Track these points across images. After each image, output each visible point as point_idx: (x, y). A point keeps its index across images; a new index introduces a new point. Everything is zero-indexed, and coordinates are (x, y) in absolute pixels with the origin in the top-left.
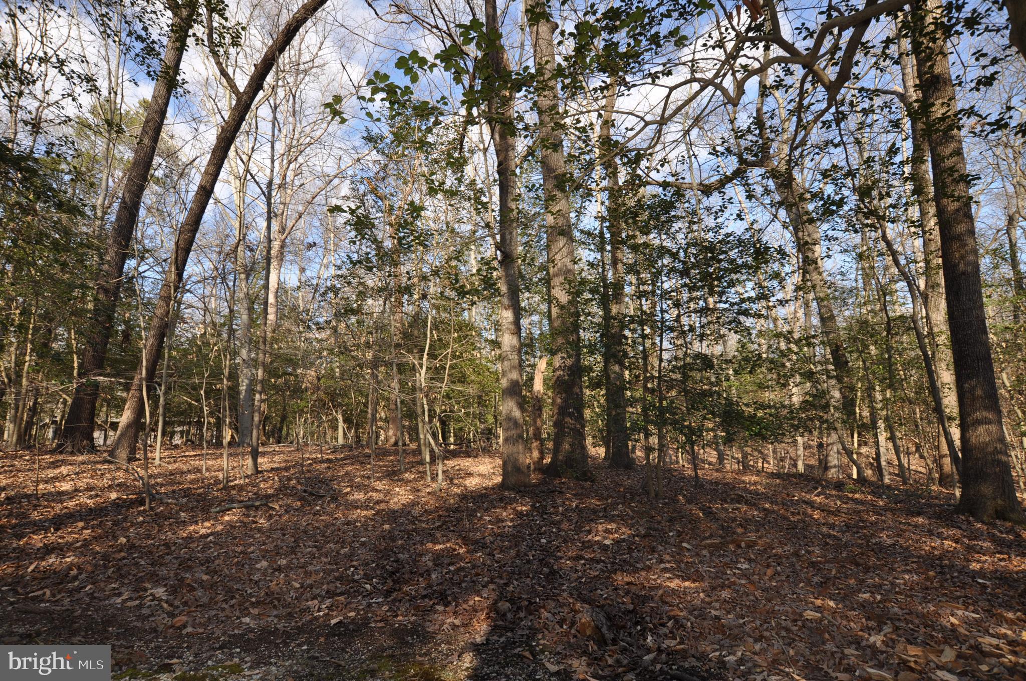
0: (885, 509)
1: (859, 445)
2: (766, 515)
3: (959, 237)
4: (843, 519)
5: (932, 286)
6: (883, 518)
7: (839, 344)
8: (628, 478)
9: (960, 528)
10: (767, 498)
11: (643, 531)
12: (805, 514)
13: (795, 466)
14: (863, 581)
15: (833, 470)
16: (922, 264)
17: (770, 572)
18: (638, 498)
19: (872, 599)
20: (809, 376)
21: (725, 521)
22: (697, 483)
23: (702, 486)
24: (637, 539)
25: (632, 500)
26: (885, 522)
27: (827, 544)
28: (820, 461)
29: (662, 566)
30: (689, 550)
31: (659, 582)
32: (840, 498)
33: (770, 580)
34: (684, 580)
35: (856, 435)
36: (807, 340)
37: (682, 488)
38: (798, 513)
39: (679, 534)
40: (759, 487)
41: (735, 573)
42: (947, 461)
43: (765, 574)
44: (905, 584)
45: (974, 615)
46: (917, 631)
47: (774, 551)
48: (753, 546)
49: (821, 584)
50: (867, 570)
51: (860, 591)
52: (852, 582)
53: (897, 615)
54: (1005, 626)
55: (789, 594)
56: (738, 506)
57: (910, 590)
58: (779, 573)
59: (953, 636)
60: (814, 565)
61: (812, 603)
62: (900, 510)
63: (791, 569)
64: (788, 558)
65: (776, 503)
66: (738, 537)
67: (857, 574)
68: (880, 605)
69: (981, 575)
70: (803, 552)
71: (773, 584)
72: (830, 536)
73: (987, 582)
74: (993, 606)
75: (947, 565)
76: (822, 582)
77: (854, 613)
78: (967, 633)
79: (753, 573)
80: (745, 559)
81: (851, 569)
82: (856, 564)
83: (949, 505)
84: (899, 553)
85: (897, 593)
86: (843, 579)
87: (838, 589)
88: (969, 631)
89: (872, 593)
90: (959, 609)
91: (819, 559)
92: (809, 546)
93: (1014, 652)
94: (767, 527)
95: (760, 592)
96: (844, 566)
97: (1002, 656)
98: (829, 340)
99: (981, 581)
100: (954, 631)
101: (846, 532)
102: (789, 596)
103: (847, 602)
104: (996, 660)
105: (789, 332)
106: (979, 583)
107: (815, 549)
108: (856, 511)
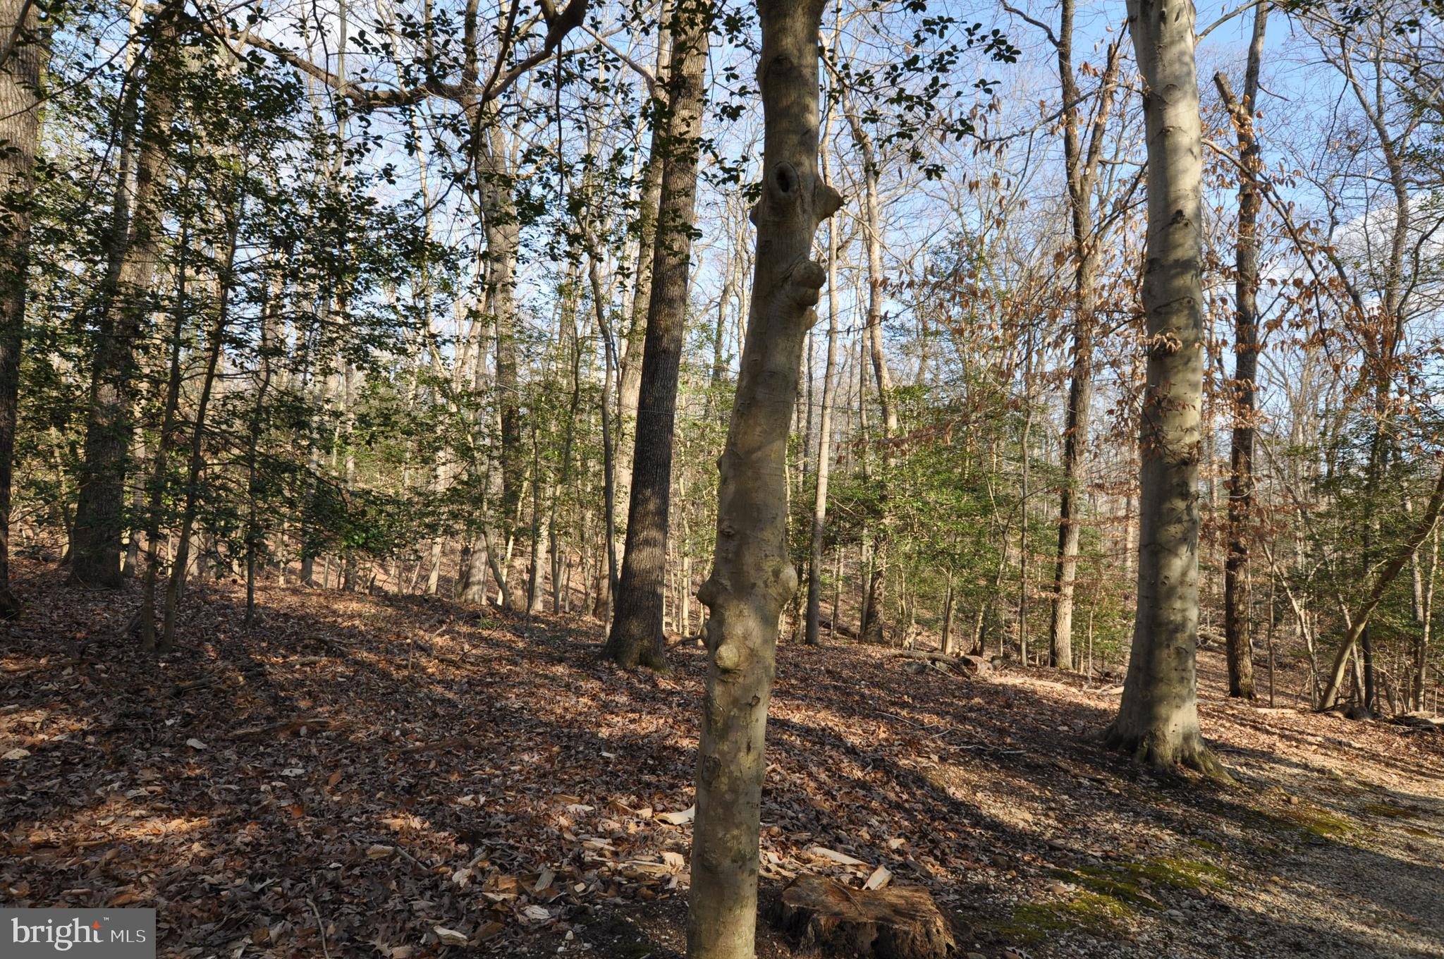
0: (522, 654)
1: (514, 555)
2: (356, 672)
3: (671, 302)
4: (465, 673)
5: (632, 354)
6: (518, 669)
7: (514, 408)
8: (106, 609)
9: (600, 679)
10: (365, 641)
11: (107, 722)
12: (415, 666)
13: (426, 578)
14: (470, 773)
15: (475, 588)
16: (627, 323)
17: (335, 778)
18: (114, 652)
19: (473, 804)
20: (465, 452)
21: (283, 689)
22: (248, 617)
23: (259, 621)
24: (91, 739)
25: (100, 657)
26: (518, 674)
27: (436, 715)
28: (462, 574)
29: (132, 793)
30: (198, 751)
31: (112, 831)
32: (470, 637)
33: (333, 793)
34: (171, 816)
35: (511, 543)
36: (470, 398)
37: (217, 628)
38: (406, 667)
39: (188, 720)
40: (357, 622)
41: (274, 788)
42: (605, 583)
43: (327, 783)
44: (520, 772)
45: (588, 808)
46: (517, 848)
47: (352, 738)
48: (319, 732)
49: (410, 789)
50: (479, 754)
51: (460, 793)
52: (454, 778)
53: (498, 826)
54: (616, 817)
55: (356, 815)
56: (312, 658)
57: (525, 781)
58: (349, 778)
59: (558, 846)
60: (407, 756)
61: (387, 827)
62: (540, 656)
63: (370, 769)
64: (369, 750)
65: (376, 650)
66: (299, 716)
67: (464, 763)
68: (482, 813)
69: (608, 744)
70: (398, 733)
71: (336, 798)
72: (443, 701)
73: (612, 756)
74: (609, 791)
75: (575, 735)
76: (411, 786)
77: (443, 834)
78: (573, 838)
79: (307, 784)
80: (300, 758)
81: (458, 756)
82: (467, 746)
83: (596, 646)
84: (525, 722)
85: (507, 788)
86: (443, 775)
87: (432, 793)
88: (577, 835)
89: (476, 793)
90: (572, 802)
91: (418, 743)
92: (409, 722)
93: (616, 854)
94: (352, 694)
95: (309, 819)
96: (449, 752)
97: (603, 864)
98: (502, 400)
99: (605, 754)
100: (560, 838)
101: (466, 692)
102: (354, 819)
103: (439, 816)
104: (595, 872)
105: (447, 381)
106: (602, 757)
107: (418, 725)
108: (486, 660)
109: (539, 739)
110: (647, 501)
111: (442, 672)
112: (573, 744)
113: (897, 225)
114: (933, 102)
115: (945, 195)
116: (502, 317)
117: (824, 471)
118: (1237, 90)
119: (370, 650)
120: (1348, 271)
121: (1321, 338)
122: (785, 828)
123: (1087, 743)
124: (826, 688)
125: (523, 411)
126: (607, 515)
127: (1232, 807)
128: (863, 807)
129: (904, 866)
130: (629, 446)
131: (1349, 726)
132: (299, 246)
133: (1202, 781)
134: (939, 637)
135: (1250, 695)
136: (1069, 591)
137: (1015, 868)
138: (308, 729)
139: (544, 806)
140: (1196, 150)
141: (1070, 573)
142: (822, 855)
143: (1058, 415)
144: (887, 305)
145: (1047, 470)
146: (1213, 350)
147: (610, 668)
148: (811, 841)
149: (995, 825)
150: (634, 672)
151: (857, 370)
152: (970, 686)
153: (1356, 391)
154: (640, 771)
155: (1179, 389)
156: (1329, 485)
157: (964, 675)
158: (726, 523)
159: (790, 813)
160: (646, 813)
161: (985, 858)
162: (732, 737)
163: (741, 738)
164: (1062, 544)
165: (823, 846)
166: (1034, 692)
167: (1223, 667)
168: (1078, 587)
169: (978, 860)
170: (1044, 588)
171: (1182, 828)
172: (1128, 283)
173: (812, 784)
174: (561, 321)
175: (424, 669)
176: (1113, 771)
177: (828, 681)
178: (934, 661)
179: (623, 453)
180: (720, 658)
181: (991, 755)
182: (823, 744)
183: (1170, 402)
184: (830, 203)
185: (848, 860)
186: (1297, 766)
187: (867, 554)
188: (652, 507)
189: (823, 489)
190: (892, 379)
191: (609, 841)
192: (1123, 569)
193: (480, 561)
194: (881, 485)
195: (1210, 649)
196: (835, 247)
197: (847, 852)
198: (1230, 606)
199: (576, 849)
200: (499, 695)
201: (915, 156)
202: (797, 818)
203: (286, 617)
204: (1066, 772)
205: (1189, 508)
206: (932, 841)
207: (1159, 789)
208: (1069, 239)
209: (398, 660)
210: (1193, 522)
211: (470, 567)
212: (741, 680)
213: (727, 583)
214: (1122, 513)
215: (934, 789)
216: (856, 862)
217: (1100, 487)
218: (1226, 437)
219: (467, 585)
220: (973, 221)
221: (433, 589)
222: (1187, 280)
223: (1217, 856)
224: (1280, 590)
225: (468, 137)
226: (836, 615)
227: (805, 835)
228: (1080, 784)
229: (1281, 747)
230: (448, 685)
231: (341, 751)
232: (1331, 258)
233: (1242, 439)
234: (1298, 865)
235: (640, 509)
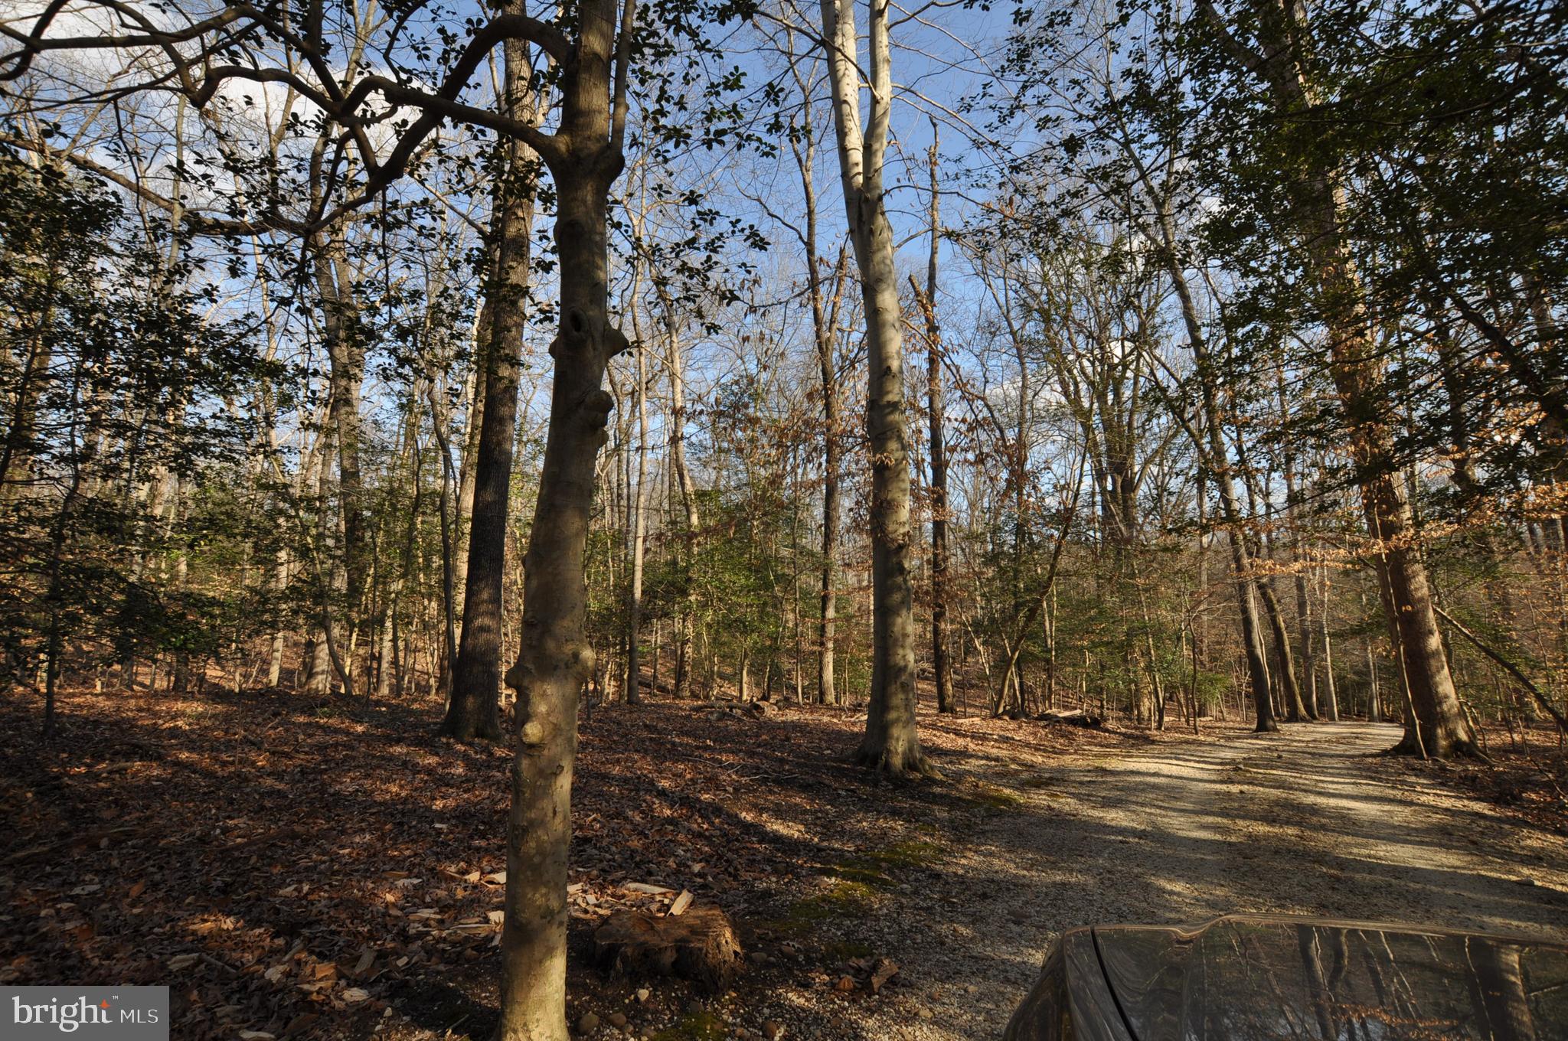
0: (359, 738)
1: (358, 645)
3: (500, 420)
4: (298, 763)
5: (467, 465)
6: (354, 753)
7: (359, 511)
9: (437, 754)
12: (244, 761)
14: (294, 863)
15: (319, 678)
17: (138, 888)
19: (296, 894)
21: (83, 801)
22: (48, 727)
23: (60, 731)
27: (263, 808)
28: (305, 665)
32: (306, 726)
33: (133, 905)
35: (355, 634)
36: (310, 503)
37: (6, 744)
38: (233, 763)
41: (58, 911)
43: (127, 895)
44: (349, 854)
45: (416, 881)
46: (339, 933)
47: (162, 843)
48: (124, 841)
49: (226, 890)
50: (306, 842)
51: (283, 884)
52: (277, 870)
53: (321, 913)
54: (444, 885)
55: (160, 926)
56: (123, 764)
57: (353, 863)
58: (155, 886)
59: (384, 922)
60: (225, 854)
61: (194, 933)
62: (378, 738)
63: (181, 874)
64: (181, 854)
65: (200, 750)
66: (100, 828)
67: (289, 853)
68: (304, 902)
69: (441, 816)
70: (218, 831)
71: (136, 911)
72: (272, 793)
73: (444, 826)
74: (438, 860)
75: (409, 811)
76: (226, 884)
77: (257, 931)
78: (399, 913)
79: (101, 901)
80: (97, 873)
81: (283, 848)
82: (294, 836)
83: (435, 724)
84: (359, 803)
85: (335, 873)
86: (265, 868)
87: (251, 889)
88: (402, 909)
89: (300, 882)
90: (401, 877)
91: (239, 840)
92: (232, 819)
93: (441, 922)
94: (167, 797)
95: (99, 939)
96: (273, 845)
97: (428, 933)
98: (346, 504)
99: (438, 826)
100: (385, 914)
101: (299, 781)
102: (156, 930)
103: (255, 912)
104: (420, 943)
105: (285, 486)
106: (435, 829)
107: (241, 820)
108: (321, 748)
109: (372, 820)
110: (480, 591)
111: (272, 764)
112: (405, 820)
113: (696, 366)
114: (709, 274)
115: (731, 346)
116: (344, 429)
117: (639, 561)
118: (923, 288)
119: (192, 750)
120: (996, 414)
121: (981, 459)
122: (603, 870)
123: (844, 762)
124: (643, 741)
125: (367, 513)
126: (447, 605)
127: (942, 796)
128: (671, 841)
129: (704, 886)
130: (466, 542)
131: (1013, 725)
132: (112, 356)
133: (922, 780)
134: (737, 687)
135: (952, 711)
136: (830, 645)
137: (791, 872)
138: (110, 840)
139: (371, 886)
140: (897, 325)
141: (830, 630)
142: (634, 889)
143: (819, 512)
144: (689, 429)
145: (811, 554)
146: (919, 465)
147: (448, 744)
148: (624, 878)
149: (777, 839)
150: (471, 744)
151: (666, 479)
152: (760, 727)
153: (1006, 494)
154: (471, 837)
155: (894, 494)
156: (992, 559)
157: (754, 717)
158: (530, 614)
159: (608, 856)
160: (474, 877)
161: (768, 868)
162: (539, 805)
163: (546, 804)
164: (824, 609)
165: (635, 881)
166: (807, 725)
167: (935, 690)
168: (836, 641)
169: (763, 871)
170: (813, 643)
171: (910, 817)
172: (859, 416)
173: (628, 827)
174: (406, 435)
175: (253, 763)
176: (863, 781)
177: (645, 734)
178: (731, 708)
179: (463, 550)
180: (526, 735)
181: (773, 781)
182: (638, 791)
183: (889, 503)
184: (617, 344)
185: (657, 890)
186: (982, 758)
187: (678, 626)
188: (485, 596)
189: (638, 575)
190: (694, 485)
191: (436, 909)
192: (868, 625)
193: (323, 652)
194: (686, 570)
195: (927, 679)
196: (644, 380)
197: (656, 883)
198: (937, 646)
199: (401, 924)
200: (334, 780)
201: (700, 314)
202: (614, 860)
203: (96, 723)
204: (829, 786)
205: (905, 581)
206: (727, 861)
207: (894, 790)
208: (819, 384)
209: (224, 757)
210: (908, 590)
211: (314, 658)
212: (546, 752)
213: (530, 666)
214: (865, 583)
215: (729, 815)
216: (663, 890)
217: (849, 565)
218: (930, 526)
219: (311, 675)
220: (753, 368)
221: (274, 682)
222: (896, 417)
223: (932, 836)
224: (967, 633)
225: (294, 266)
226: (655, 677)
227: (620, 874)
228: (839, 795)
229: (972, 746)
230: (279, 776)
231: (148, 859)
232: (987, 405)
233: (939, 527)
234: (984, 832)
235: (474, 599)
